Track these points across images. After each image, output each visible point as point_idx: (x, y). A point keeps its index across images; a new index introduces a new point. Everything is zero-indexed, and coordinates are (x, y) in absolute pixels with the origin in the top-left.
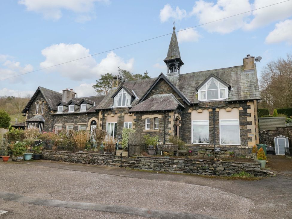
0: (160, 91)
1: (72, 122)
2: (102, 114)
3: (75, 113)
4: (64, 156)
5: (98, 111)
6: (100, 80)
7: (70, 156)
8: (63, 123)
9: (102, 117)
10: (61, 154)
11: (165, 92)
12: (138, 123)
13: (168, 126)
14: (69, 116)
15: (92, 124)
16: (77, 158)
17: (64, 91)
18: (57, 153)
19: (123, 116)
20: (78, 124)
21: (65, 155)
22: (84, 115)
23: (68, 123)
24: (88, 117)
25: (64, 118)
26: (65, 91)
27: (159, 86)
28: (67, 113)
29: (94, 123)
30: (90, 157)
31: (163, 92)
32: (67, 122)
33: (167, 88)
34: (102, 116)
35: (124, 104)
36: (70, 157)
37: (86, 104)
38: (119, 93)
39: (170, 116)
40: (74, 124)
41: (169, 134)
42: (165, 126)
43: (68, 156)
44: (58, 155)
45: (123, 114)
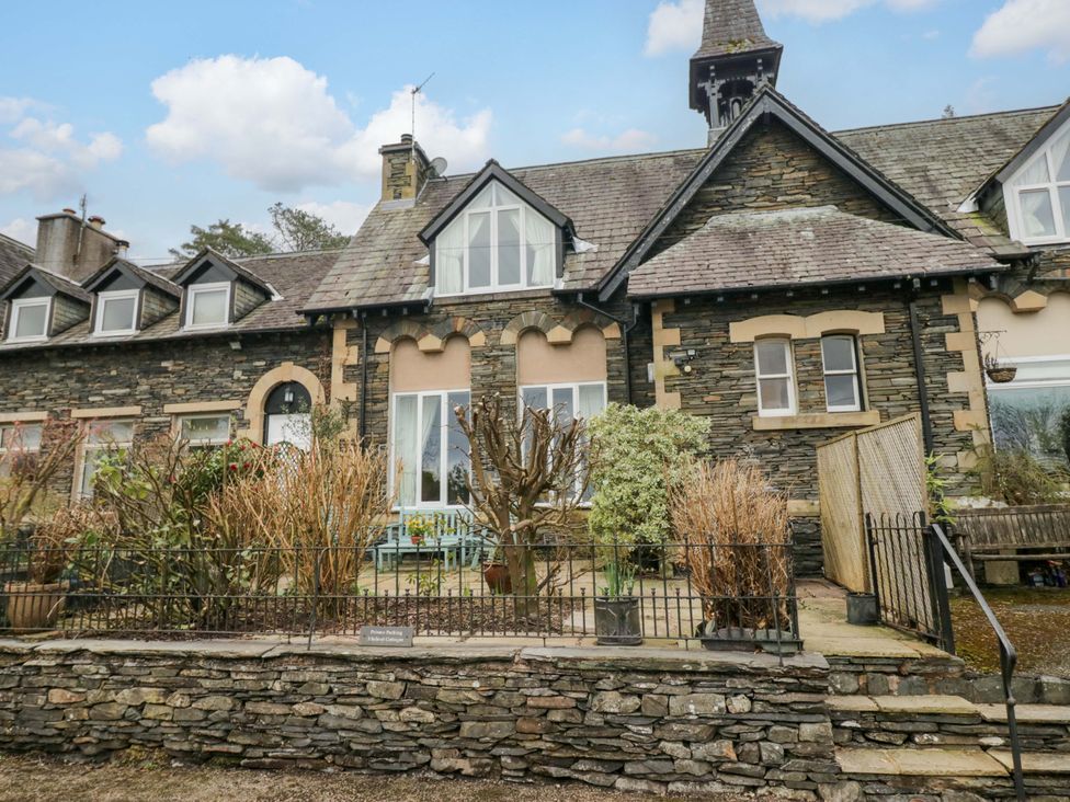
0: (753, 192)
1: (120, 401)
2: (350, 339)
3: (148, 336)
4: (178, 699)
5: (322, 319)
6: (187, 246)
7: (266, 696)
8: (49, 404)
9: (353, 360)
10: (134, 683)
11: (788, 198)
12: (702, 372)
13: (945, 384)
14: (100, 361)
15: (273, 403)
16: (353, 712)
17: (45, 222)
18: (79, 665)
19: (513, 349)
20: (169, 408)
21: (191, 683)
22: (217, 353)
23: (92, 405)
24: (246, 366)
25: (57, 377)
26: (58, 222)
27: (741, 165)
28: (82, 341)
29: (289, 397)
30: (538, 695)
31: (773, 196)
32: (82, 401)
33: (800, 175)
34: (354, 349)
35: (509, 274)
36: (262, 708)
37: (228, 284)
38: (467, 211)
39: (953, 320)
40: (136, 410)
41: (961, 440)
42: (920, 384)
43: (233, 693)
44: (93, 695)
45: (508, 337)
